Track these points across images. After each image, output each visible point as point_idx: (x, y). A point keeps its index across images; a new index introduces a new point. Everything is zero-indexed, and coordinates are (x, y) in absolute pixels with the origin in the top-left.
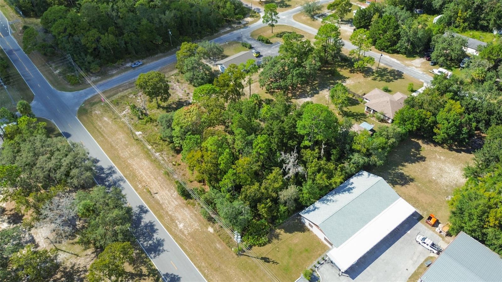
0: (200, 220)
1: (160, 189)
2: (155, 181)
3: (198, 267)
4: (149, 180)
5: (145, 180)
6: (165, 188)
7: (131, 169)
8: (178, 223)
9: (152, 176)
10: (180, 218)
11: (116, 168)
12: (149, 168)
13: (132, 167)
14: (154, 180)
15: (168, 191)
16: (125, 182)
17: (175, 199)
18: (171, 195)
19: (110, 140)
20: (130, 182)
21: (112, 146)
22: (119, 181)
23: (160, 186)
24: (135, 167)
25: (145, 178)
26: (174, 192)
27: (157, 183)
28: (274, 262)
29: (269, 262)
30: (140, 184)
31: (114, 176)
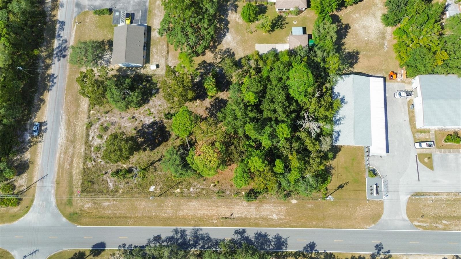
0: (281, 203)
1: (230, 209)
2: (220, 209)
3: (314, 227)
4: (214, 212)
5: (212, 214)
6: (232, 206)
7: (190, 217)
8: (271, 217)
9: (213, 208)
10: (268, 213)
11: (180, 228)
12: (202, 205)
13: (189, 216)
14: (218, 208)
15: (237, 205)
16: (201, 229)
17: (249, 206)
18: (243, 206)
19: (140, 215)
20: (204, 225)
21: (149, 217)
22: (196, 233)
23: (227, 208)
24: (191, 213)
25: (210, 213)
26: (242, 202)
27: (223, 209)
28: (346, 184)
29: (343, 186)
30: (212, 220)
31: (188, 233)
